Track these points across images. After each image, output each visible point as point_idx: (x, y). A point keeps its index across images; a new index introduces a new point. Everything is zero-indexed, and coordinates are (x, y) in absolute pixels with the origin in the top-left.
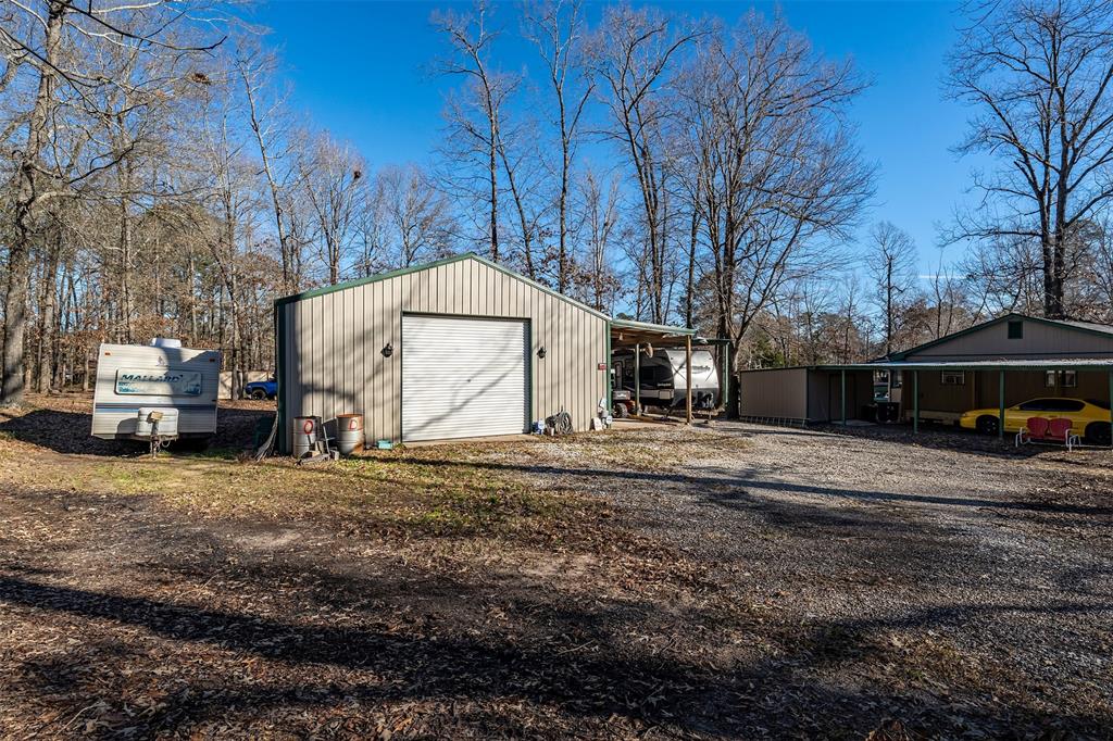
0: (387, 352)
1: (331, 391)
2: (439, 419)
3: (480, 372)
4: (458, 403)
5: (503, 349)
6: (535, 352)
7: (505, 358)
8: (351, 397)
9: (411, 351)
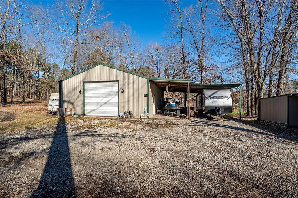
0: (80, 92)
1: (69, 102)
2: (94, 110)
3: (105, 98)
4: (99, 106)
5: (111, 91)
6: (120, 91)
7: (112, 93)
8: (72, 104)
9: (87, 92)
